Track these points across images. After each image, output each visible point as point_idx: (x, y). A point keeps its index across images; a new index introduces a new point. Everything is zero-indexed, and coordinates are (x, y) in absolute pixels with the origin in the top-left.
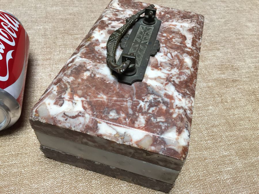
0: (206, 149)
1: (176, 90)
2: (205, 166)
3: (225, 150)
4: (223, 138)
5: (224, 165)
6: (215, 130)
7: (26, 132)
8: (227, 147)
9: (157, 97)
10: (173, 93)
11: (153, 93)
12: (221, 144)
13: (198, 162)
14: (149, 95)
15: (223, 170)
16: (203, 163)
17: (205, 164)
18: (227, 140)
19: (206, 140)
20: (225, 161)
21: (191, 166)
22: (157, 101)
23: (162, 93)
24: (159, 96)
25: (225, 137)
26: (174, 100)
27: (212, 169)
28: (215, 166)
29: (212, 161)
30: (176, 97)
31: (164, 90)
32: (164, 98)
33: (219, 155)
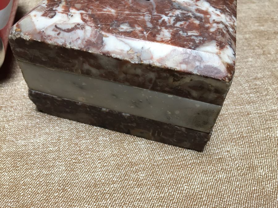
0: (249, 103)
1: (211, 6)
2: (249, 121)
3: (273, 104)
4: (270, 92)
5: (274, 121)
6: (258, 82)
7: (13, 84)
8: (275, 101)
9: (185, 12)
10: (208, 9)
11: (179, 8)
12: (268, 97)
13: (239, 117)
14: (174, 10)
15: (273, 126)
16: (246, 118)
17: (249, 119)
18: (274, 93)
19: (247, 94)
20: (275, 116)
21: (230, 121)
22: (187, 15)
23: (193, 8)
24: (189, 11)
25: (273, 90)
26: (210, 15)
27: (258, 125)
28: (262, 121)
29: (258, 116)
30: (212, 13)
31: (195, 6)
32: (195, 13)
33: (266, 109)
